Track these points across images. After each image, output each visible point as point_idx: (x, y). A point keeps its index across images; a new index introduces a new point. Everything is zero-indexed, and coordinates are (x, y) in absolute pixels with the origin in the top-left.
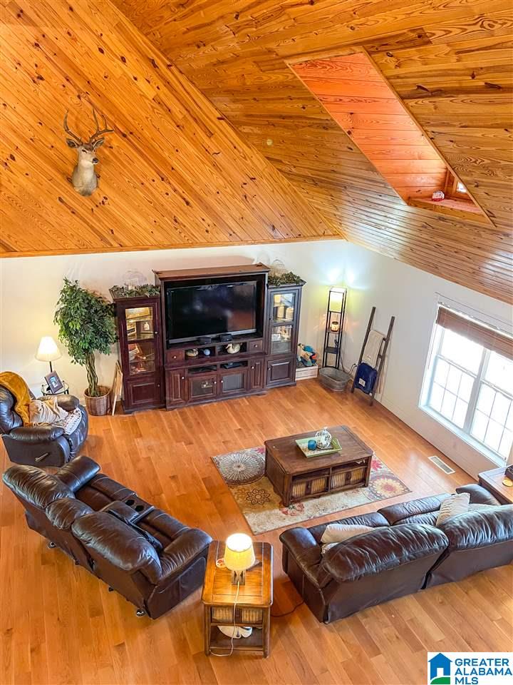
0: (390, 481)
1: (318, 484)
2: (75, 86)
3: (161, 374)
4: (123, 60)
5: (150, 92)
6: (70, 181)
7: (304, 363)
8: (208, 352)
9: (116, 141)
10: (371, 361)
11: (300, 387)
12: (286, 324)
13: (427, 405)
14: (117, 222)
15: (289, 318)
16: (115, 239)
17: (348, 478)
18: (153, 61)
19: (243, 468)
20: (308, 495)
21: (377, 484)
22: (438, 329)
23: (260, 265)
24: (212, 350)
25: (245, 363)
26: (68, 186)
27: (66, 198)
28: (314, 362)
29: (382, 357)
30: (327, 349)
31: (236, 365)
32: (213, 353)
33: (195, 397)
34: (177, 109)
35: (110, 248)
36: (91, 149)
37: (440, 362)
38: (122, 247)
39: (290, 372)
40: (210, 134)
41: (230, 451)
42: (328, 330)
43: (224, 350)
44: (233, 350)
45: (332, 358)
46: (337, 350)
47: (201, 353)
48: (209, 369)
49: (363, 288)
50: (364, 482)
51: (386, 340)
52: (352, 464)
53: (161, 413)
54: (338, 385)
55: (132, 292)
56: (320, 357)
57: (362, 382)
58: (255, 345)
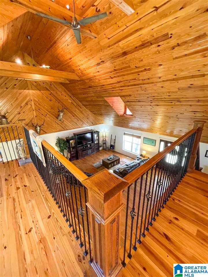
0: (123, 162)
1: (113, 164)
2: (58, 101)
3: (77, 152)
4: (66, 96)
5: (70, 101)
6: (57, 118)
7: (100, 147)
8: (84, 147)
9: (65, 110)
10: (113, 144)
11: (100, 151)
12: (96, 140)
13: (124, 149)
14: (66, 125)
15: (97, 139)
16: (66, 128)
17: (117, 163)
18: (71, 96)
19: (98, 165)
20: (112, 167)
21: (121, 163)
22: (124, 136)
23: (91, 130)
24: (85, 146)
25: (91, 148)
26: (56, 119)
27: (56, 121)
28: (102, 146)
29: (114, 143)
30: (103, 144)
31: (90, 149)
32: (85, 147)
33: (83, 156)
34: (75, 104)
35: (65, 130)
36: (62, 112)
37: (125, 141)
38: (67, 130)
39: (98, 148)
40: (81, 108)
41: (94, 164)
42: (103, 140)
43: (87, 146)
44: (89, 146)
45: (105, 145)
46: (105, 144)
47: (83, 148)
48: (85, 150)
49: (108, 132)
50: (119, 163)
51: (115, 140)
52: (117, 160)
53: (78, 160)
54: (107, 149)
55: (71, 137)
56: (102, 145)
57: (112, 148)
58: (93, 144)
